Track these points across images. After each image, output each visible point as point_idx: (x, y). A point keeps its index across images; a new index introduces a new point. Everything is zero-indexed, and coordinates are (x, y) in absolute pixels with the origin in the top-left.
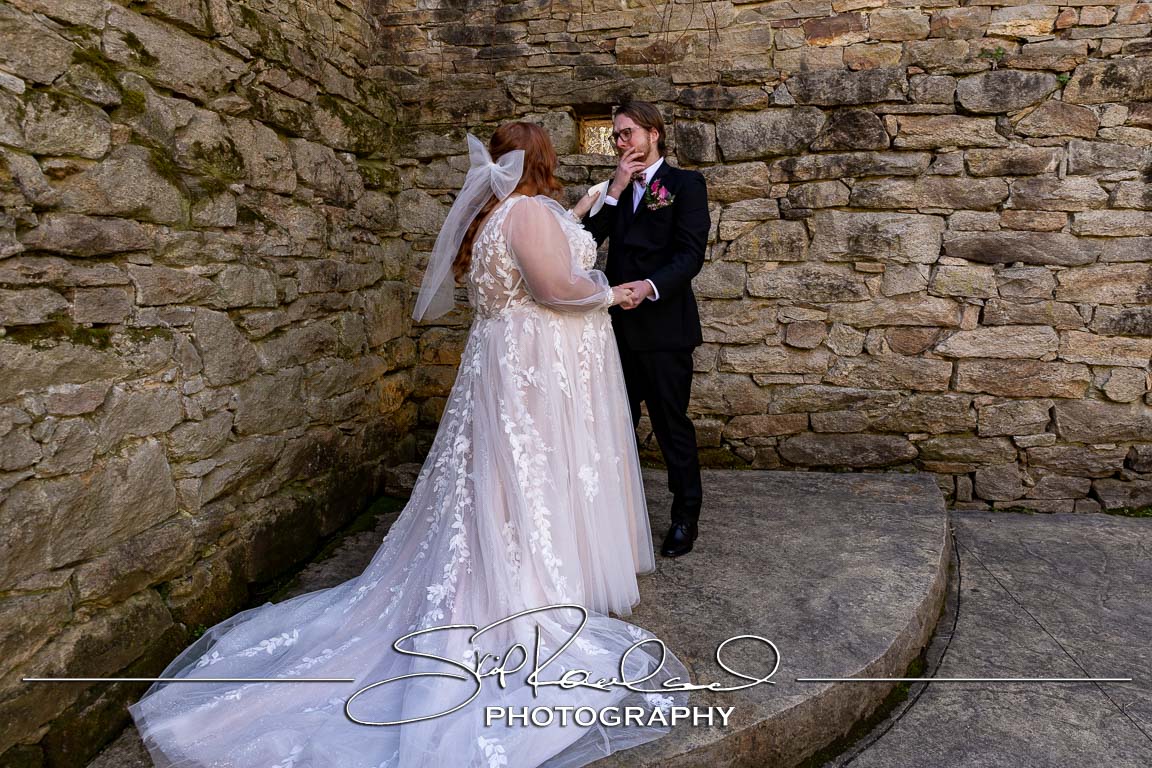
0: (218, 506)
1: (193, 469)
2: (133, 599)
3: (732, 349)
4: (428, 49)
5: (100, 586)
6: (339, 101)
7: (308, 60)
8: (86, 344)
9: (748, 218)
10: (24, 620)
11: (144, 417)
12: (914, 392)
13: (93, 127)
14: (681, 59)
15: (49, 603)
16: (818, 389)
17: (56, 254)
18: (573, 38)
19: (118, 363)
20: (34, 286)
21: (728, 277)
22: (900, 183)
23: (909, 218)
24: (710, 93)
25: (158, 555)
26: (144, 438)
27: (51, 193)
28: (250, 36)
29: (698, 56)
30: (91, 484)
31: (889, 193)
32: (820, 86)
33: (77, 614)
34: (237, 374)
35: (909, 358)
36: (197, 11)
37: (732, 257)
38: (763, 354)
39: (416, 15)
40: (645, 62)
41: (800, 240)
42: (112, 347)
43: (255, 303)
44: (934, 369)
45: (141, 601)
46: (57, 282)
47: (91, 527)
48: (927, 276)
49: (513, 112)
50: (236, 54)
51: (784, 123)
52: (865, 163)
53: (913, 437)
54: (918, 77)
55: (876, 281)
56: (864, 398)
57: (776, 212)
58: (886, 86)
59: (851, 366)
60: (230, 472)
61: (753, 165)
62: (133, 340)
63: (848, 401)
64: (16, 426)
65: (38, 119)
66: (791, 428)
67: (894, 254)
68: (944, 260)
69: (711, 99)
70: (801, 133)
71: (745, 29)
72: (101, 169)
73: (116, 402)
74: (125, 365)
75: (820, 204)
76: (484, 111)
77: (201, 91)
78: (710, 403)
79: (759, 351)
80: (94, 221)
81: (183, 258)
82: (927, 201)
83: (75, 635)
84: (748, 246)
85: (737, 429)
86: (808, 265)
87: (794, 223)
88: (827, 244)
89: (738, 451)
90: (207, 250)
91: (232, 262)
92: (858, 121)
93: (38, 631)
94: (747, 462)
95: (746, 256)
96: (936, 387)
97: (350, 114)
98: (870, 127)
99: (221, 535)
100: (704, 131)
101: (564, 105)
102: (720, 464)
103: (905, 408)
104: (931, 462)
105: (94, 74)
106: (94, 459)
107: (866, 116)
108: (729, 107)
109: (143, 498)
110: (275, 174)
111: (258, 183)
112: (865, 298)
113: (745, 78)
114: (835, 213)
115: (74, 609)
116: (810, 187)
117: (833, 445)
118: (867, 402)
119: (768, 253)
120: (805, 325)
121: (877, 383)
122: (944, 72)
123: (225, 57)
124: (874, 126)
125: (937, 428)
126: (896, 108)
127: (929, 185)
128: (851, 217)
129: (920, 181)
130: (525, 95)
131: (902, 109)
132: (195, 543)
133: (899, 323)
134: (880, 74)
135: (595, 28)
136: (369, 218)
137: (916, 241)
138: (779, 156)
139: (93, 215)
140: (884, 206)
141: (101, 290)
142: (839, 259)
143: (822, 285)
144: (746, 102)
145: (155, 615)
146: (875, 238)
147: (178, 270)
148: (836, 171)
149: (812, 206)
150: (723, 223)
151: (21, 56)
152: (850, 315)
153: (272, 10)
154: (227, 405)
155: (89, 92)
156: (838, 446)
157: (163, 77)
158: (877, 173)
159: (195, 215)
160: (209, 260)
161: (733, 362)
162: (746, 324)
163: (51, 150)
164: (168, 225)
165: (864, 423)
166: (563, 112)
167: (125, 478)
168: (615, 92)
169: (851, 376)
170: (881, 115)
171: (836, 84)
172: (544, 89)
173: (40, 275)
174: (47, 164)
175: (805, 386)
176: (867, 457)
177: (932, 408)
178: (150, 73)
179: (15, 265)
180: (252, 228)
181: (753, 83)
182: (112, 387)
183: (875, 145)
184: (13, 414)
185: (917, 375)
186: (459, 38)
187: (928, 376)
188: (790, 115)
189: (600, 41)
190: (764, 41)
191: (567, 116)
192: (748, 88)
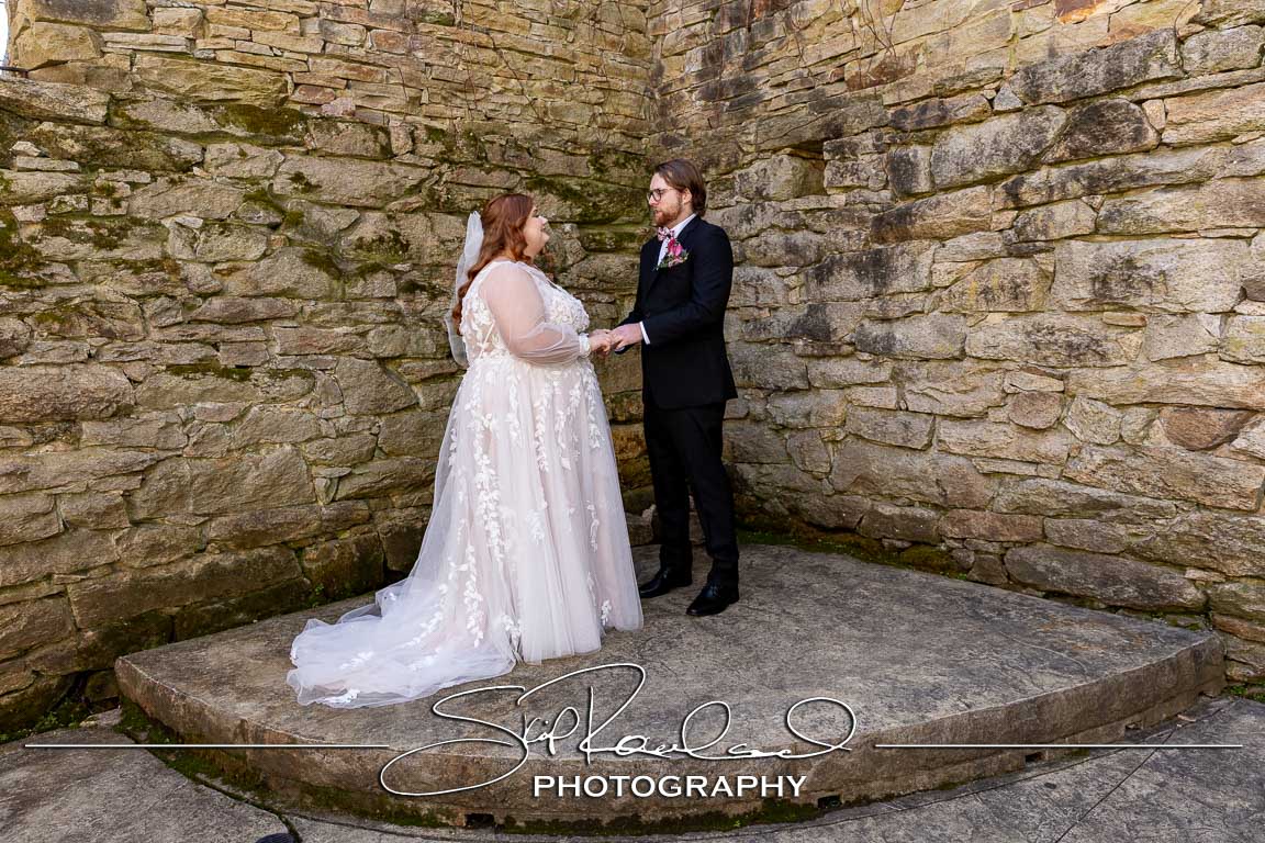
0: (350, 503)
1: (324, 471)
2: (260, 550)
3: (948, 423)
4: (693, 110)
5: (224, 533)
6: (556, 180)
7: (512, 152)
8: (228, 378)
9: (965, 258)
10: (163, 538)
11: (276, 429)
12: (1200, 506)
13: (251, 241)
14: (912, 72)
15: (182, 534)
16: (1053, 485)
17: (211, 322)
18: (805, 72)
19: (254, 392)
20: (188, 342)
21: (942, 332)
22: (1169, 195)
23: (1183, 246)
24: (924, 110)
25: (281, 525)
26: (281, 444)
27: (214, 284)
28: (431, 149)
29: (929, 65)
30: (226, 467)
31: (1153, 212)
32: (1050, 78)
33: (209, 547)
34: (379, 407)
35: (1192, 455)
36: (371, 143)
37: (945, 308)
38: (984, 432)
39: (682, 80)
40: (873, 84)
41: (1026, 283)
42: (250, 380)
43: (410, 354)
44: (1231, 474)
45: (265, 552)
46: (205, 339)
47: (228, 495)
48: (1217, 332)
49: (741, 163)
50: (415, 166)
51: (1009, 133)
52: (1114, 172)
53: (1192, 573)
54: (1195, 38)
55: (1135, 338)
56: (1117, 506)
57: (998, 247)
58: (1144, 60)
59: (1098, 458)
60: (369, 480)
61: (968, 190)
62: (270, 377)
63: (1095, 507)
64: (169, 425)
65: (206, 242)
66: (1018, 534)
67: (1158, 298)
68: (1245, 308)
69: (923, 118)
70: (1027, 143)
71: (982, 22)
72: (259, 266)
73: (250, 416)
74: (261, 394)
75: (1054, 234)
76: (717, 165)
77: (371, 200)
78: (923, 488)
79: (980, 428)
80: (245, 301)
81: (328, 322)
82: (1214, 218)
83: (208, 559)
84: (963, 294)
85: (953, 526)
86: (1037, 318)
87: (1019, 262)
88: (1067, 287)
89: (954, 553)
90: (354, 315)
91: (384, 323)
92: (1103, 115)
93: (175, 548)
94: (962, 570)
95: (961, 306)
96: (1233, 503)
97: (579, 188)
98: (1121, 122)
99: (354, 525)
100: (915, 156)
101: (783, 148)
102: (930, 566)
103: (1181, 529)
104: (1225, 619)
105: (257, 207)
106: (229, 451)
107: (1115, 107)
108: (943, 124)
109: (274, 484)
110: (450, 253)
111: (429, 261)
112: (1118, 362)
113: (959, 85)
114: (1076, 245)
115: (208, 544)
116: (1041, 213)
117: (1075, 566)
118: (1122, 512)
119: (988, 301)
120: (1034, 397)
121: (1137, 486)
122: (1241, 22)
123: (402, 171)
124: (1127, 120)
125: (1234, 567)
126: (1160, 90)
127: (1218, 194)
128: (1098, 249)
129: (1205, 190)
130: (748, 143)
131: (1170, 88)
132: (321, 525)
133: (1174, 400)
134: (1136, 45)
135: (824, 58)
136: (594, 279)
137: (1194, 279)
138: (1004, 176)
139: (243, 297)
140: (1145, 231)
141: (244, 344)
142: (1080, 308)
143: (1056, 343)
144: (962, 114)
145: (274, 565)
146: (1130, 276)
147: (323, 330)
148: (1074, 187)
149: (1043, 238)
150: (935, 266)
151: (203, 205)
152: (1097, 386)
153: (500, 116)
154: (370, 429)
155: (251, 219)
156: (1082, 568)
157: (325, 197)
158: (1132, 185)
159: (348, 290)
160: (357, 322)
161: (947, 439)
162: (965, 392)
163: (217, 258)
164: (316, 299)
165: (1117, 540)
166: (783, 156)
167: (257, 468)
168: (828, 125)
169: (1101, 473)
170: (1140, 102)
171: (1075, 71)
172: (766, 134)
173: (192, 335)
174: (216, 267)
175: (1038, 480)
176: (1122, 591)
177: (1225, 534)
178: (313, 197)
179: (174, 330)
180: (411, 297)
181: (966, 89)
182: (251, 406)
183: (1127, 146)
184: (167, 416)
185: (1202, 480)
186: (713, 95)
187: (1218, 484)
188: (1017, 121)
189: (830, 70)
190: (1003, 31)
191: (785, 158)
192: (968, 95)
